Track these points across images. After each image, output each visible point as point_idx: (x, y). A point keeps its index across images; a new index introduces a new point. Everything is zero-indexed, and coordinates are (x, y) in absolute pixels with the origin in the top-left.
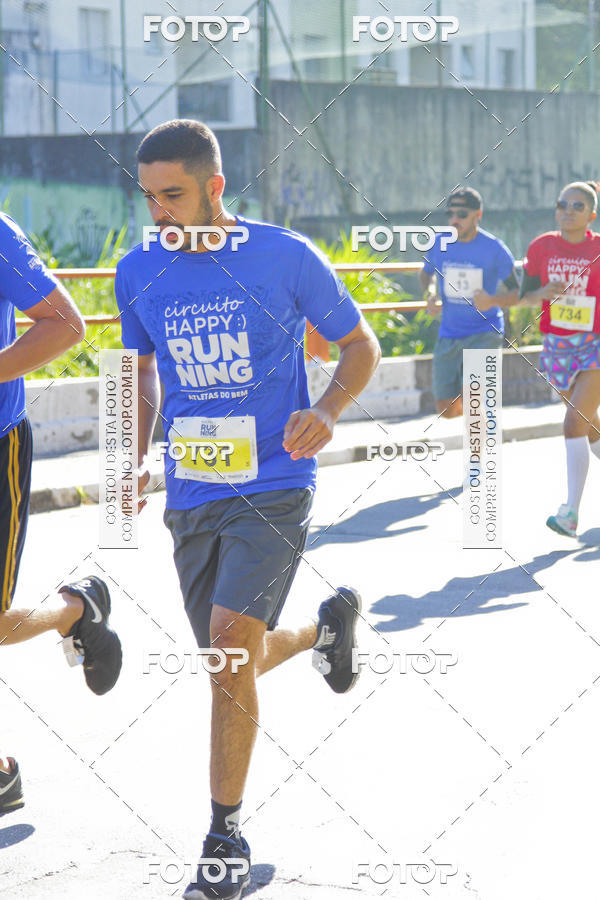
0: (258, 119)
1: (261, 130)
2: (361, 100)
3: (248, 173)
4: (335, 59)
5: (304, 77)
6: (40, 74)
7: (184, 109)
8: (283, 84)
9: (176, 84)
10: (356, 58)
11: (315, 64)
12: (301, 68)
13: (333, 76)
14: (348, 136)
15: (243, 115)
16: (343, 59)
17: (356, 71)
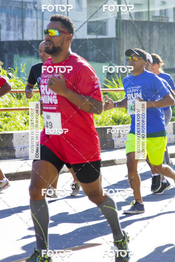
0: (117, 34)
1: (118, 38)
2: (155, 27)
3: (113, 54)
4: (146, 12)
5: (134, 19)
6: (37, 18)
7: (89, 31)
8: (126, 21)
9: (87, 21)
10: (154, 12)
11: (138, 14)
12: (133, 16)
13: (145, 19)
14: (150, 41)
15: (111, 32)
16: (149, 12)
17: (154, 17)
